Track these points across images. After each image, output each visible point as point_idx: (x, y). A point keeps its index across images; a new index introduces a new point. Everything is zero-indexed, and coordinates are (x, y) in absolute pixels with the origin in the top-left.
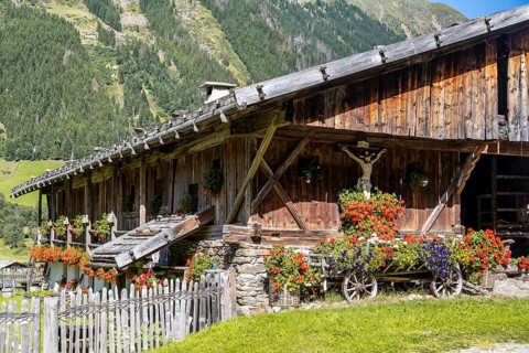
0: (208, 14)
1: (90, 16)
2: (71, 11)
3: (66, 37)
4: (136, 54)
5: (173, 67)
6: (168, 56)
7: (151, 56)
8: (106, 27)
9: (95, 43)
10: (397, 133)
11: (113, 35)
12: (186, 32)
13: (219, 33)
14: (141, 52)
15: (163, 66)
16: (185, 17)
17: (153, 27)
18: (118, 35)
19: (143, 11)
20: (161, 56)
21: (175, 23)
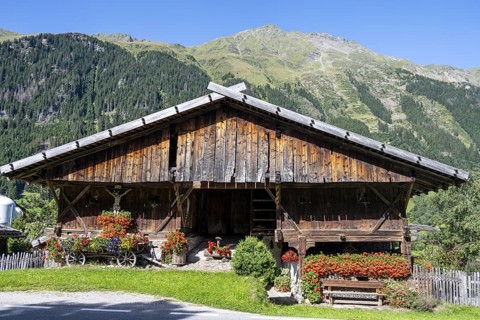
0: (444, 108)
1: (374, 118)
2: (364, 117)
3: (361, 130)
4: (400, 135)
5: (423, 140)
6: (420, 135)
7: (409, 135)
8: (383, 122)
9: (377, 131)
10: (104, 181)
11: (386, 126)
12: (430, 120)
13: (451, 118)
14: (403, 133)
15: (417, 140)
16: (429, 111)
17: (409, 119)
18: (390, 126)
19: (404, 111)
20: (415, 134)
21: (423, 116)
